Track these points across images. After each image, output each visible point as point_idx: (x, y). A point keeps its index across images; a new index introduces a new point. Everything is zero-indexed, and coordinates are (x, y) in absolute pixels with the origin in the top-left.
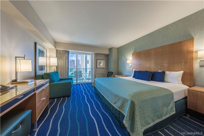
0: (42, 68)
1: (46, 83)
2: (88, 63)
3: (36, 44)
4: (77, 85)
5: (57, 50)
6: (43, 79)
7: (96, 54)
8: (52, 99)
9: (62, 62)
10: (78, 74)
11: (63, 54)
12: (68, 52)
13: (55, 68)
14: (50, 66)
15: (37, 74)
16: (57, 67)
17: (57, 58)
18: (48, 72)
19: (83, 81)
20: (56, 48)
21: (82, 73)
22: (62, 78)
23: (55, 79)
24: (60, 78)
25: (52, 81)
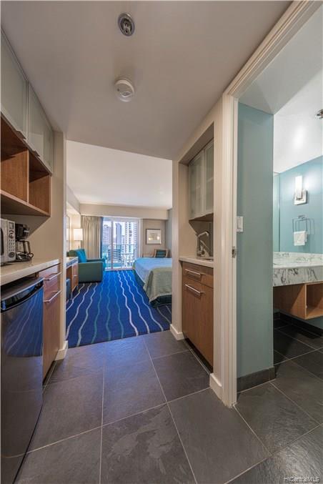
1: (75, 261)
4: (112, 271)
5: (82, 216)
7: (145, 220)
9: (91, 235)
11: (94, 222)
12: (102, 218)
13: (80, 243)
14: (73, 241)
16: (82, 242)
17: (81, 230)
19: (123, 267)
20: (80, 214)
22: (90, 259)
23: (82, 259)
24: (88, 259)
25: (80, 261)
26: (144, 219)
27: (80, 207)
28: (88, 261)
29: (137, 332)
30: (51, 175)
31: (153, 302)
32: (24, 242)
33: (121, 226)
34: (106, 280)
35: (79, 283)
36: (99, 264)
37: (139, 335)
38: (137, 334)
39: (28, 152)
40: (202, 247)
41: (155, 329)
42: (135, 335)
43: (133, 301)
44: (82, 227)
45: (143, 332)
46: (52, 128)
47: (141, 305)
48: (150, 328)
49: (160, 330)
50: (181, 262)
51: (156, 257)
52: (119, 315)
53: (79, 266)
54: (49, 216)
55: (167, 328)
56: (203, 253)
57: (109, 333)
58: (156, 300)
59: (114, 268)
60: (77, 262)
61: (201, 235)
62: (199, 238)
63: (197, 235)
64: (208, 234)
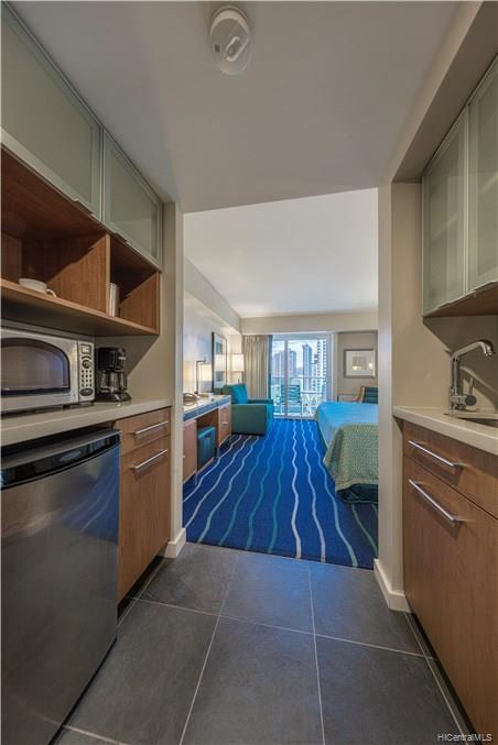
0: (220, 376)
1: (225, 402)
2: (316, 362)
3: (213, 334)
4: (286, 420)
5: (244, 336)
6: (222, 394)
8: (235, 433)
9: (256, 363)
10: (291, 393)
11: (258, 344)
12: (271, 337)
13: (239, 376)
14: (232, 373)
15: (215, 387)
16: (244, 374)
17: (242, 356)
18: (229, 384)
19: (304, 415)
20: (241, 332)
21: (302, 390)
22: (253, 399)
23: (240, 397)
24: (249, 398)
25: (234, 401)
26: (340, 333)
27: (241, 323)
28: (250, 402)
29: (299, 549)
30: (160, 272)
31: (343, 494)
32: (119, 374)
33: (310, 350)
34: (273, 433)
35: (233, 433)
36: (262, 409)
37: (302, 558)
38: (299, 555)
39: (108, 238)
40: (466, 385)
41: (337, 558)
42: (293, 555)
43: (306, 478)
44: (244, 352)
45: (311, 554)
46: (159, 199)
47: (321, 492)
48: (327, 550)
49: (349, 564)
50: (401, 423)
51: (364, 402)
52: (276, 502)
53: (233, 409)
54: (157, 335)
55: (367, 563)
56: (471, 400)
57: (251, 533)
58: (351, 488)
59: (289, 414)
60: (229, 403)
61: (462, 351)
62: (458, 362)
63: (451, 354)
64: (486, 349)
